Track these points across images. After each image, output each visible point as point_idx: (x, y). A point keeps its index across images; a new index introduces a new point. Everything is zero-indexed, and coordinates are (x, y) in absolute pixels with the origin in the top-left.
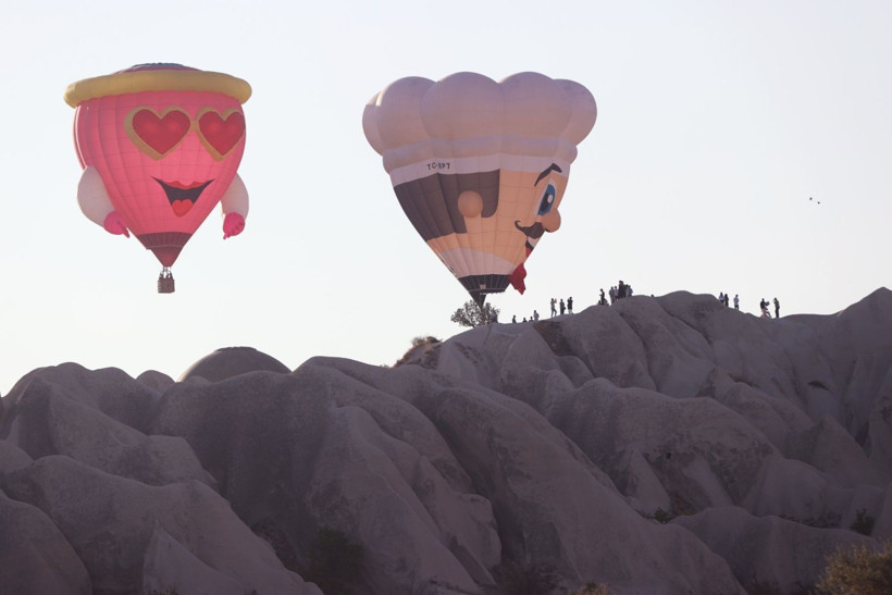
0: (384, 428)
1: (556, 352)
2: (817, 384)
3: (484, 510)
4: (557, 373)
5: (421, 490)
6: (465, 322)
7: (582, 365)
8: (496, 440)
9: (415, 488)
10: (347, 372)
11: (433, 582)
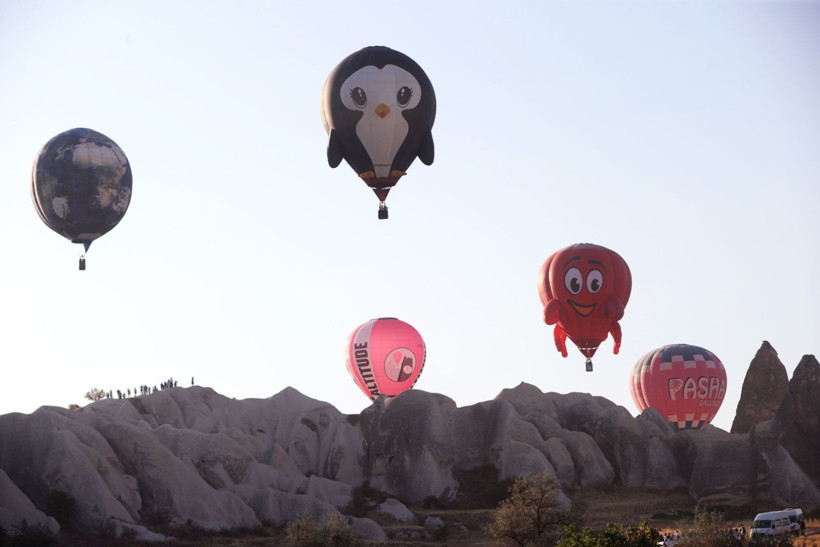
0: (82, 441)
1: (140, 412)
2: (261, 431)
3: (133, 482)
4: (142, 421)
5: (103, 473)
6: (91, 398)
7: (153, 419)
8: (139, 448)
9: (99, 471)
10: (61, 413)
11: (113, 517)
